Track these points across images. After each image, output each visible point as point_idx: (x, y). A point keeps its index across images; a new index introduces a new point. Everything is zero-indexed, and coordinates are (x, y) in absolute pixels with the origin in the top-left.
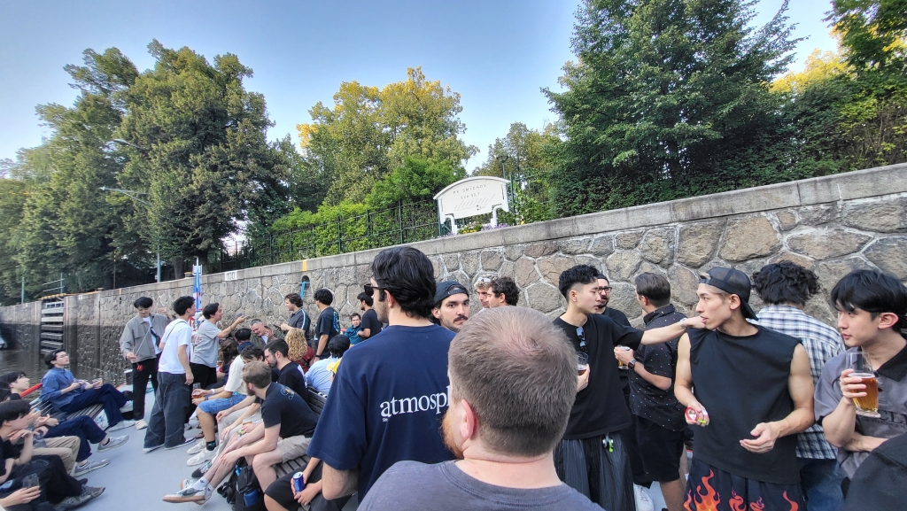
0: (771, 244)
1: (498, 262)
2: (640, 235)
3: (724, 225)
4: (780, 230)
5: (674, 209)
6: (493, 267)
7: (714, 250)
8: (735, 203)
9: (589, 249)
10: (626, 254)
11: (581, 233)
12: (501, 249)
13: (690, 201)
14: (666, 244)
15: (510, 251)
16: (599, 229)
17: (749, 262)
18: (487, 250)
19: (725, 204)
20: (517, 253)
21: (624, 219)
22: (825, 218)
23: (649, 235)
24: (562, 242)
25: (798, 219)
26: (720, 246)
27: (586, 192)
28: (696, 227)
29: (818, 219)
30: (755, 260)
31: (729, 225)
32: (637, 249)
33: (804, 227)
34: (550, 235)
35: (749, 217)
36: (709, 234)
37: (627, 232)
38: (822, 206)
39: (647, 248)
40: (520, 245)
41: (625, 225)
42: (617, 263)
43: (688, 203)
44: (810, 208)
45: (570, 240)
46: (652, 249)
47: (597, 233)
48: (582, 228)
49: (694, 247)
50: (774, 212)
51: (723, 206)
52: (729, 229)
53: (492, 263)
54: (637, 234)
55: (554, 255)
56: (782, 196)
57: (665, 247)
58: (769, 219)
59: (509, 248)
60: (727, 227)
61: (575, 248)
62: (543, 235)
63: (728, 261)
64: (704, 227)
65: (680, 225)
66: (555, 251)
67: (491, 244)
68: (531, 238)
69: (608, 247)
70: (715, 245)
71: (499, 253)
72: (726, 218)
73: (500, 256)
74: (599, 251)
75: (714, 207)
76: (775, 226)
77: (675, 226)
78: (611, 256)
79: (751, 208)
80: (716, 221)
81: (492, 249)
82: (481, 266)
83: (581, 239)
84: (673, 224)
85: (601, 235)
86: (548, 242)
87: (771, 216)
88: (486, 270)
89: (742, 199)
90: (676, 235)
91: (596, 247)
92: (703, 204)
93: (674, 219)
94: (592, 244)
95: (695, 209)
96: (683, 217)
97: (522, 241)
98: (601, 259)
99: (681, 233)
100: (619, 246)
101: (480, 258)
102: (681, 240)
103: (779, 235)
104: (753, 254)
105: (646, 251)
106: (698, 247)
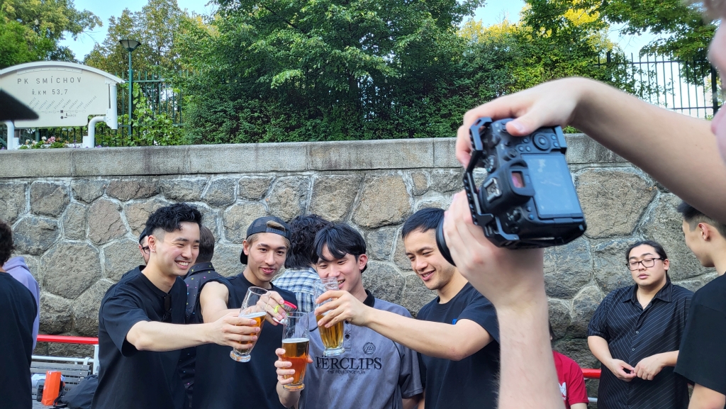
0: (404, 210)
1: (60, 202)
2: (268, 183)
3: (361, 181)
4: (413, 194)
5: (311, 153)
6: (51, 210)
7: (348, 212)
8: (375, 155)
9: (203, 195)
10: (250, 207)
11: (194, 171)
12: (68, 182)
13: (329, 146)
14: (297, 198)
15: (83, 187)
16: (218, 169)
17: (382, 230)
18: (43, 181)
19: (365, 155)
20: (94, 191)
21: (253, 158)
22: (452, 185)
23: (280, 184)
24: (166, 182)
25: (430, 183)
26: (355, 207)
27: (237, 119)
28: (332, 180)
29: (446, 185)
30: (387, 228)
31: (366, 182)
32: (264, 201)
33: (434, 193)
34: (149, 169)
35: (386, 174)
36: (344, 190)
37: (254, 177)
38: (451, 171)
39: (276, 201)
40: (100, 178)
41: (252, 167)
42: (236, 218)
43: (326, 148)
44: (441, 171)
45: (177, 180)
46: (280, 203)
47: (215, 174)
48: (196, 163)
49: (327, 206)
50: (409, 172)
51: (363, 157)
52: (366, 186)
53: (50, 204)
54: (265, 181)
55: (152, 199)
56: (418, 153)
57: (295, 203)
58: (404, 179)
59: (81, 182)
60: (365, 184)
61: (184, 192)
62: (138, 167)
63: (361, 227)
64: (341, 182)
65: (315, 176)
66: (154, 194)
67: (51, 172)
68: (119, 169)
69: (228, 195)
70: (349, 205)
71: (64, 188)
72: (364, 173)
73: (64, 193)
74: (215, 199)
75: (353, 157)
76: (410, 188)
77: (310, 176)
78: (231, 208)
79: (389, 164)
80: (353, 175)
81: (51, 181)
82: (28, 206)
83: (194, 179)
84: (308, 173)
85: (221, 177)
86: (145, 179)
87: (407, 176)
88: (38, 214)
89: (382, 151)
90: (310, 188)
91: (213, 193)
92: (343, 151)
93: (310, 167)
94: (207, 188)
95: (334, 156)
96: (320, 165)
97: (104, 173)
98: (217, 210)
99: (316, 186)
100: (242, 196)
101: (28, 193)
102: (314, 195)
103: (411, 199)
104: (386, 221)
105: (274, 205)
106: (332, 205)
